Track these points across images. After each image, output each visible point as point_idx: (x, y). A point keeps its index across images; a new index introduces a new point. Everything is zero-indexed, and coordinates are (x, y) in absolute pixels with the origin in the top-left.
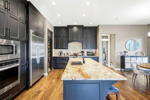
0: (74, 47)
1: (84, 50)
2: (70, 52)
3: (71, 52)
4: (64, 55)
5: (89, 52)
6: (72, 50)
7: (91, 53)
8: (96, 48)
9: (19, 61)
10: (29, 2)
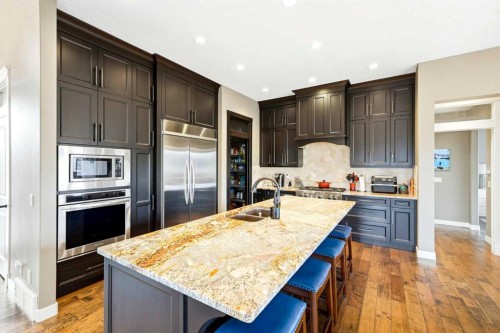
0: (322, 160)
1: (357, 171)
2: (307, 178)
3: (310, 176)
4: (290, 184)
5: (379, 180)
6: (315, 172)
7: (387, 181)
8: (411, 161)
9: (128, 192)
10: (155, 56)
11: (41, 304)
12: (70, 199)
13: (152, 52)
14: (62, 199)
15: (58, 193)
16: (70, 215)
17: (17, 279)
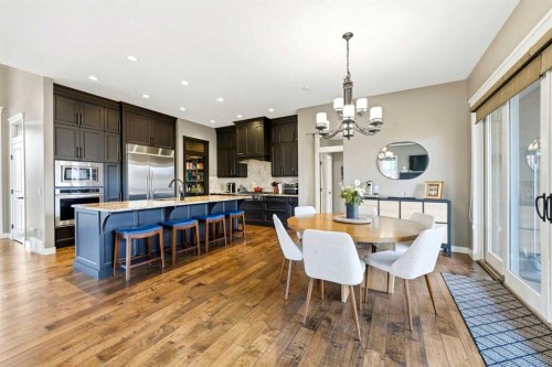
2: (250, 186)
3: (252, 184)
4: (239, 190)
5: (287, 186)
6: (255, 181)
7: (292, 186)
9: (101, 190)
10: (120, 103)
11: (47, 246)
12: (62, 192)
13: (118, 100)
14: (58, 191)
15: (55, 188)
16: (62, 201)
17: (32, 239)
